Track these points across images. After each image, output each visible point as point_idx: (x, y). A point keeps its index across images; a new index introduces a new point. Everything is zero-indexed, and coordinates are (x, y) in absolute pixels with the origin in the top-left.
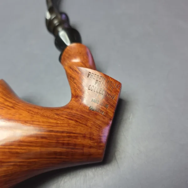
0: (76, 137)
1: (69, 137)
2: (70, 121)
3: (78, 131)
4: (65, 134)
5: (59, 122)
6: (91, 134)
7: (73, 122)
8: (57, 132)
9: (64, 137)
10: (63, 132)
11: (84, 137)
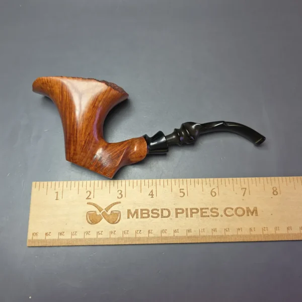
0: (74, 145)
1: (74, 141)
2: (84, 142)
3: (77, 147)
4: (75, 139)
5: (83, 135)
6: (76, 154)
7: (83, 143)
8: (76, 134)
9: (74, 138)
10: (76, 137)
11: (75, 150)
